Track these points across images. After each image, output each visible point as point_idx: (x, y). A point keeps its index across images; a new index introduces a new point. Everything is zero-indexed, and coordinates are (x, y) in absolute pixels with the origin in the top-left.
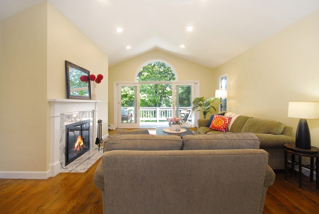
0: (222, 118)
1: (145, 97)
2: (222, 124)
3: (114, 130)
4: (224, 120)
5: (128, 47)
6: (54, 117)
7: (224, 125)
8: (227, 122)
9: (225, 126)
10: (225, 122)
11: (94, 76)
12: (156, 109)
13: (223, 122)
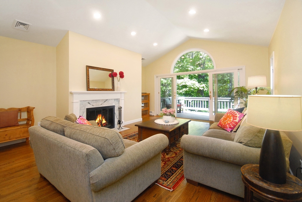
0: (232, 115)
1: (203, 87)
2: (229, 122)
3: (155, 116)
4: (233, 117)
5: (155, 44)
6: (73, 102)
7: (231, 123)
8: (237, 121)
9: (233, 125)
10: (234, 119)
11: (116, 73)
12: (208, 99)
13: (232, 119)
